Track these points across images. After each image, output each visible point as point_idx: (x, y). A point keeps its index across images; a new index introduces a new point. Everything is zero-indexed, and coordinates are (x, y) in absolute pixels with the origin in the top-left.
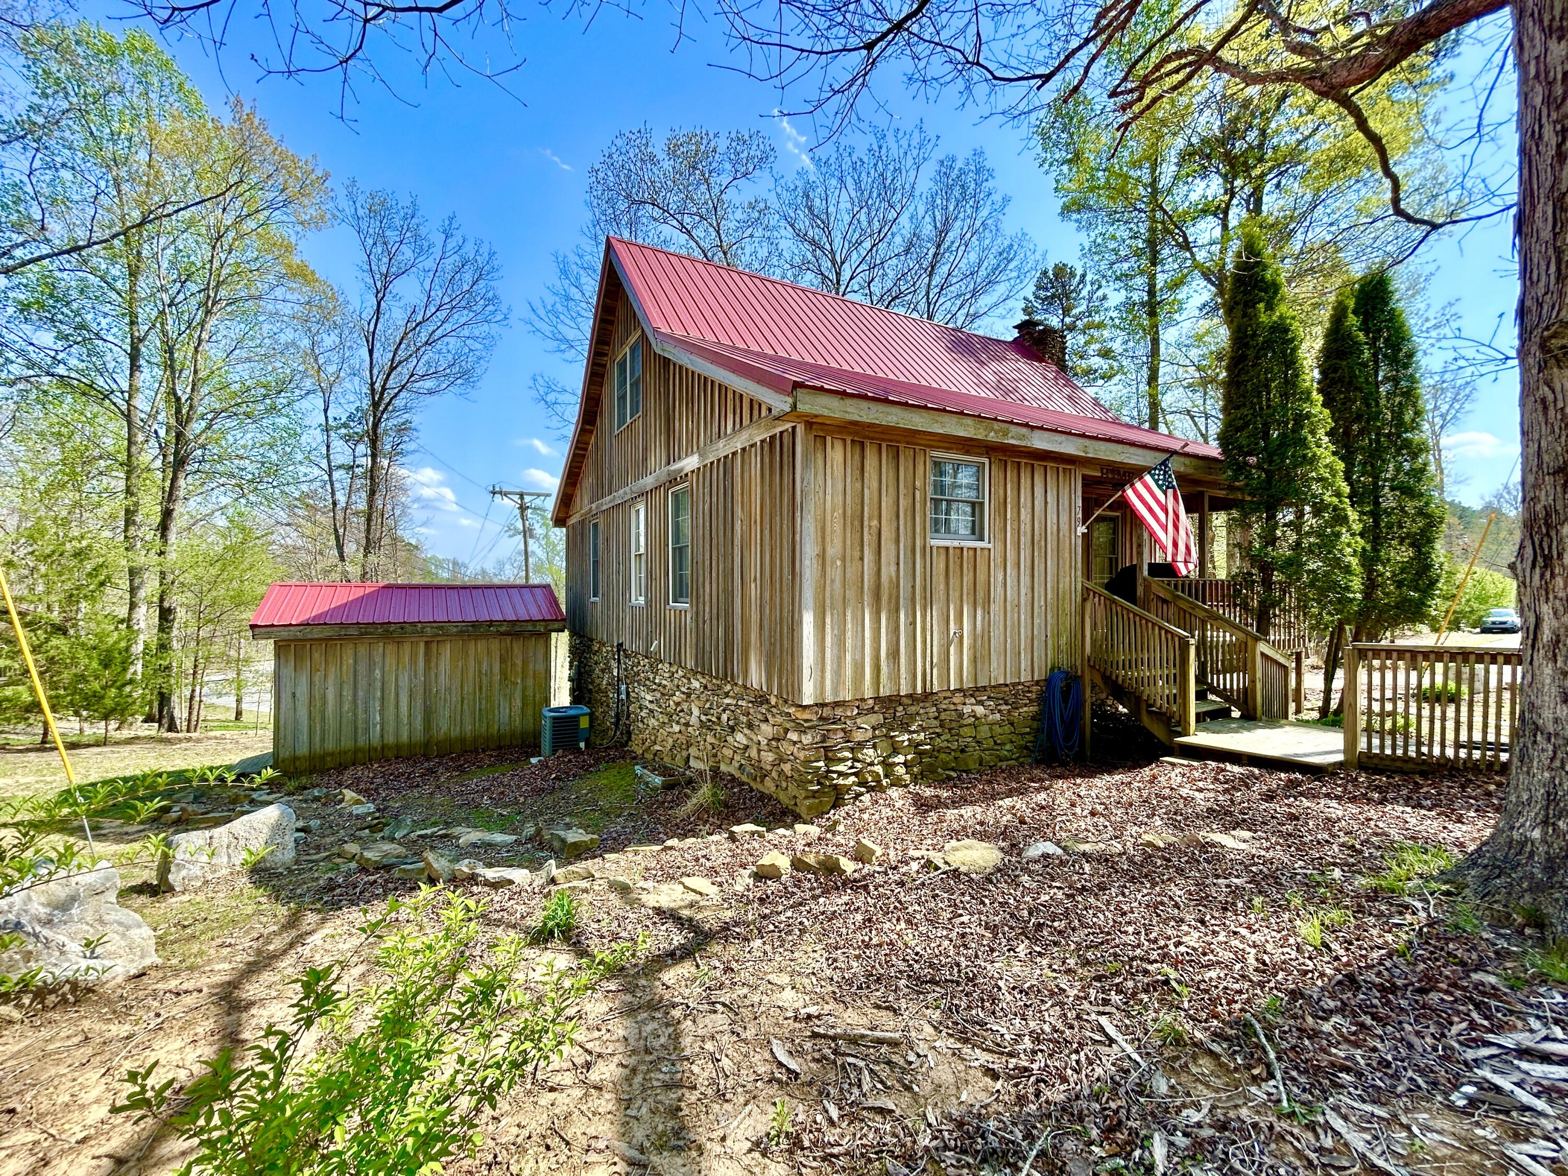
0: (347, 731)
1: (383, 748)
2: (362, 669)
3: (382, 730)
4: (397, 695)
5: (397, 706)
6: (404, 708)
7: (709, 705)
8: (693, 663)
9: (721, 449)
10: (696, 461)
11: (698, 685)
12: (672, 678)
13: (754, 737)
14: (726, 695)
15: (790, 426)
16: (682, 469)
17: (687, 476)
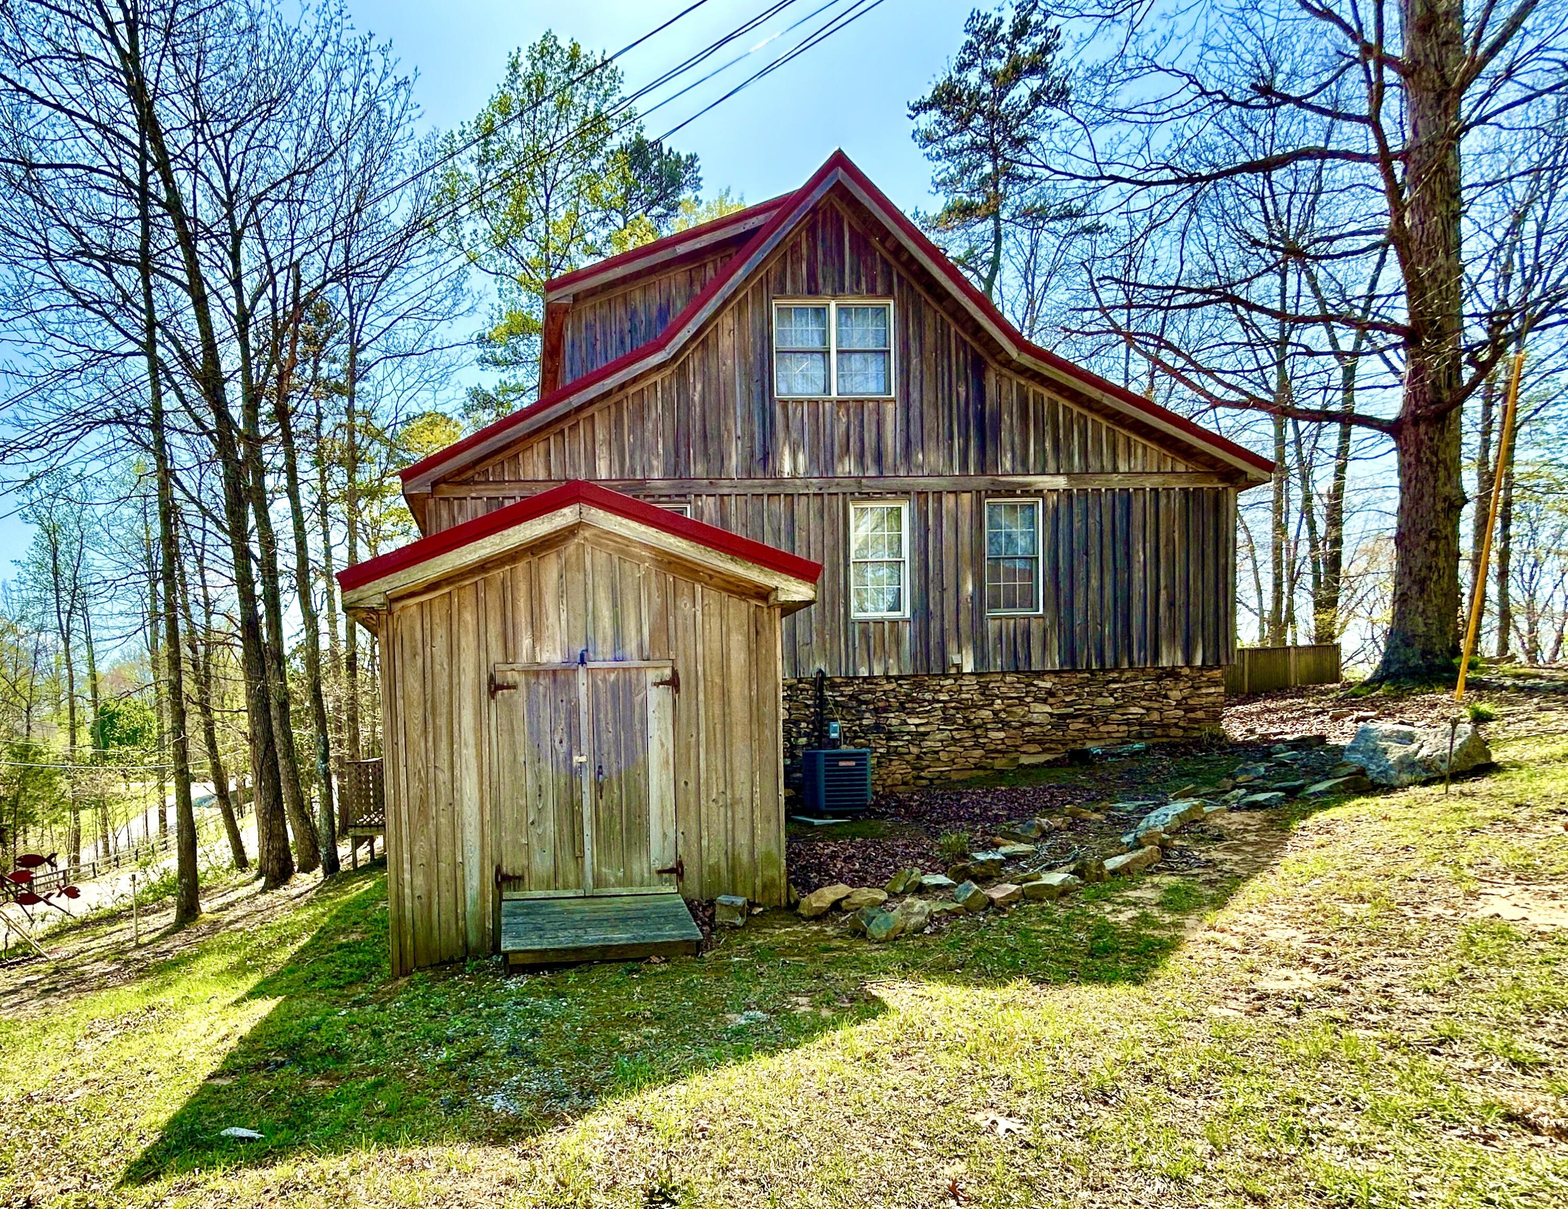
7: (1073, 697)
8: (1053, 664)
9: (1116, 481)
10: (1061, 482)
11: (1049, 685)
12: (984, 689)
13: (1156, 705)
14: (1109, 682)
15: (1220, 486)
16: (1029, 484)
17: (1039, 493)
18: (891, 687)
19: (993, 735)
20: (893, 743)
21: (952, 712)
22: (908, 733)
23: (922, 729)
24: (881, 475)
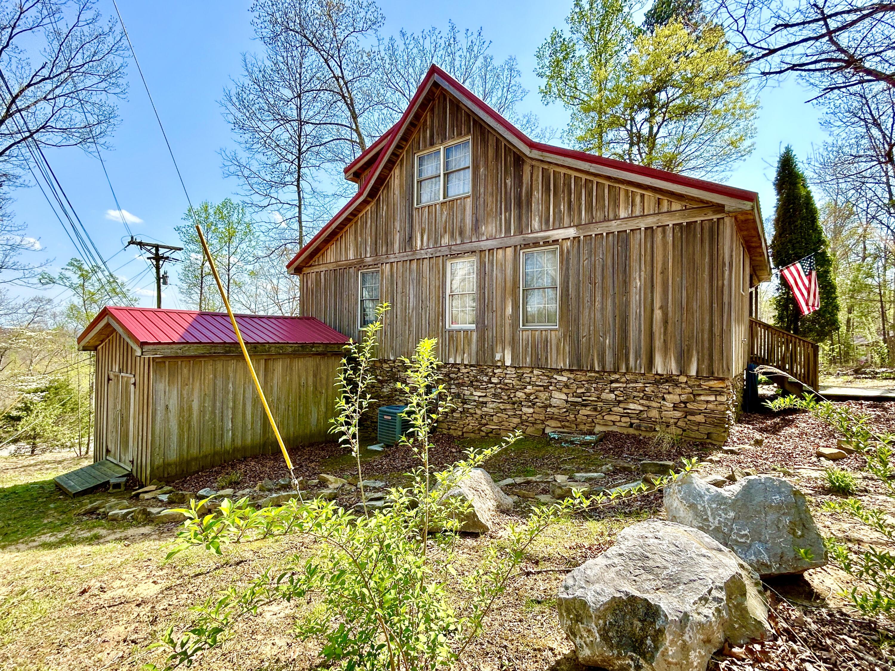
0: (207, 438)
1: (234, 451)
2: (219, 383)
3: (233, 435)
4: (244, 405)
5: (244, 414)
6: (249, 417)
7: (583, 390)
8: (565, 364)
9: (615, 226)
10: (571, 232)
11: (565, 379)
12: (520, 377)
13: (654, 404)
14: (612, 382)
15: (715, 217)
16: (549, 237)
17: (556, 242)
18: (466, 371)
19: (525, 409)
20: (465, 406)
21: (499, 390)
22: (475, 401)
23: (481, 399)
24: (462, 243)
